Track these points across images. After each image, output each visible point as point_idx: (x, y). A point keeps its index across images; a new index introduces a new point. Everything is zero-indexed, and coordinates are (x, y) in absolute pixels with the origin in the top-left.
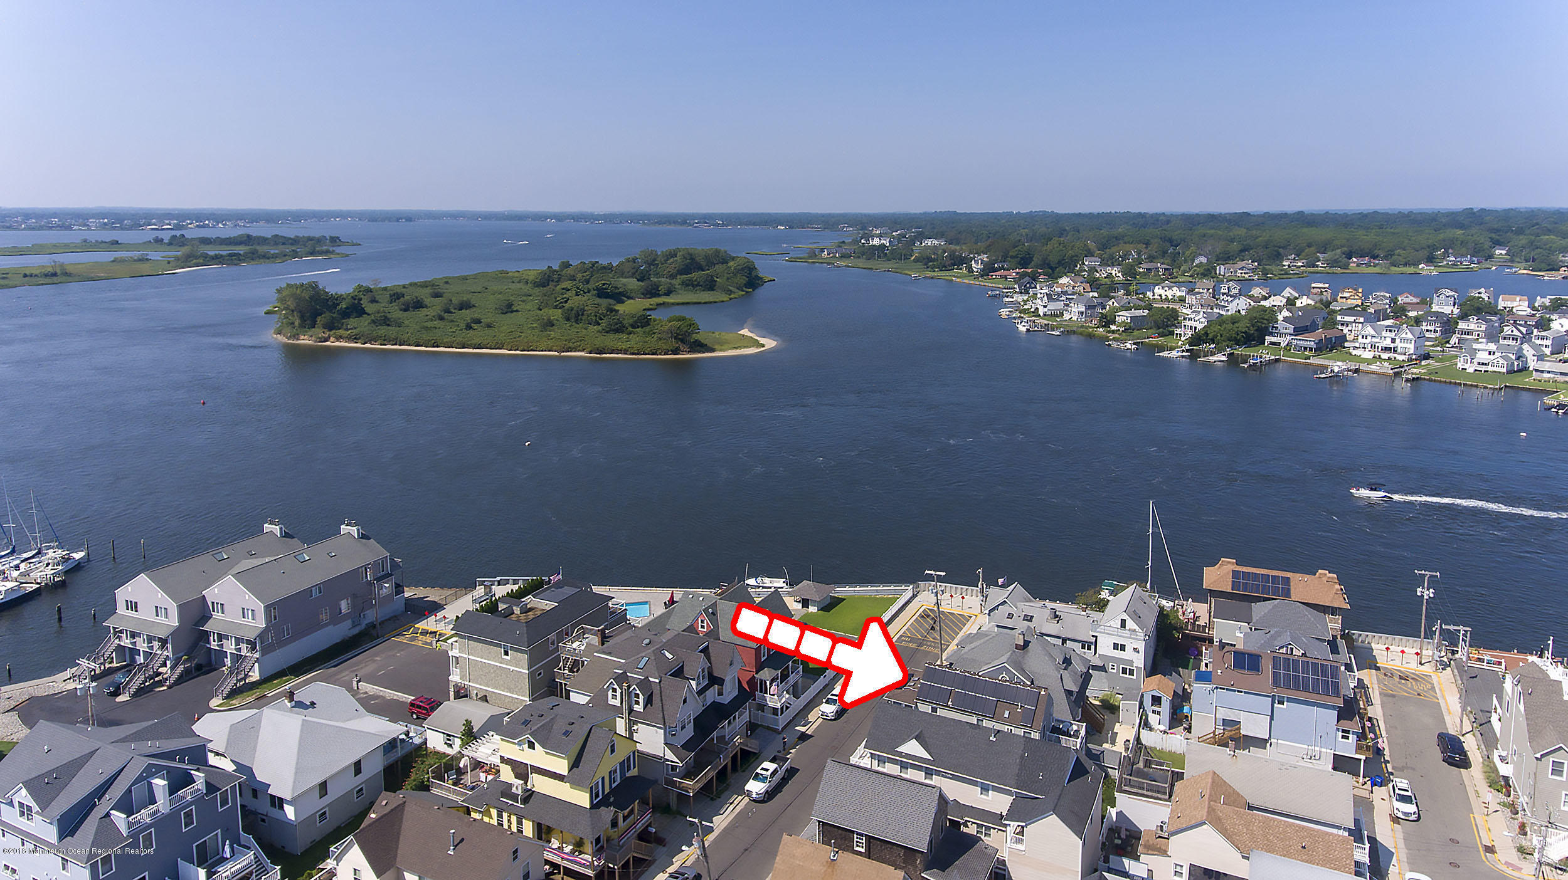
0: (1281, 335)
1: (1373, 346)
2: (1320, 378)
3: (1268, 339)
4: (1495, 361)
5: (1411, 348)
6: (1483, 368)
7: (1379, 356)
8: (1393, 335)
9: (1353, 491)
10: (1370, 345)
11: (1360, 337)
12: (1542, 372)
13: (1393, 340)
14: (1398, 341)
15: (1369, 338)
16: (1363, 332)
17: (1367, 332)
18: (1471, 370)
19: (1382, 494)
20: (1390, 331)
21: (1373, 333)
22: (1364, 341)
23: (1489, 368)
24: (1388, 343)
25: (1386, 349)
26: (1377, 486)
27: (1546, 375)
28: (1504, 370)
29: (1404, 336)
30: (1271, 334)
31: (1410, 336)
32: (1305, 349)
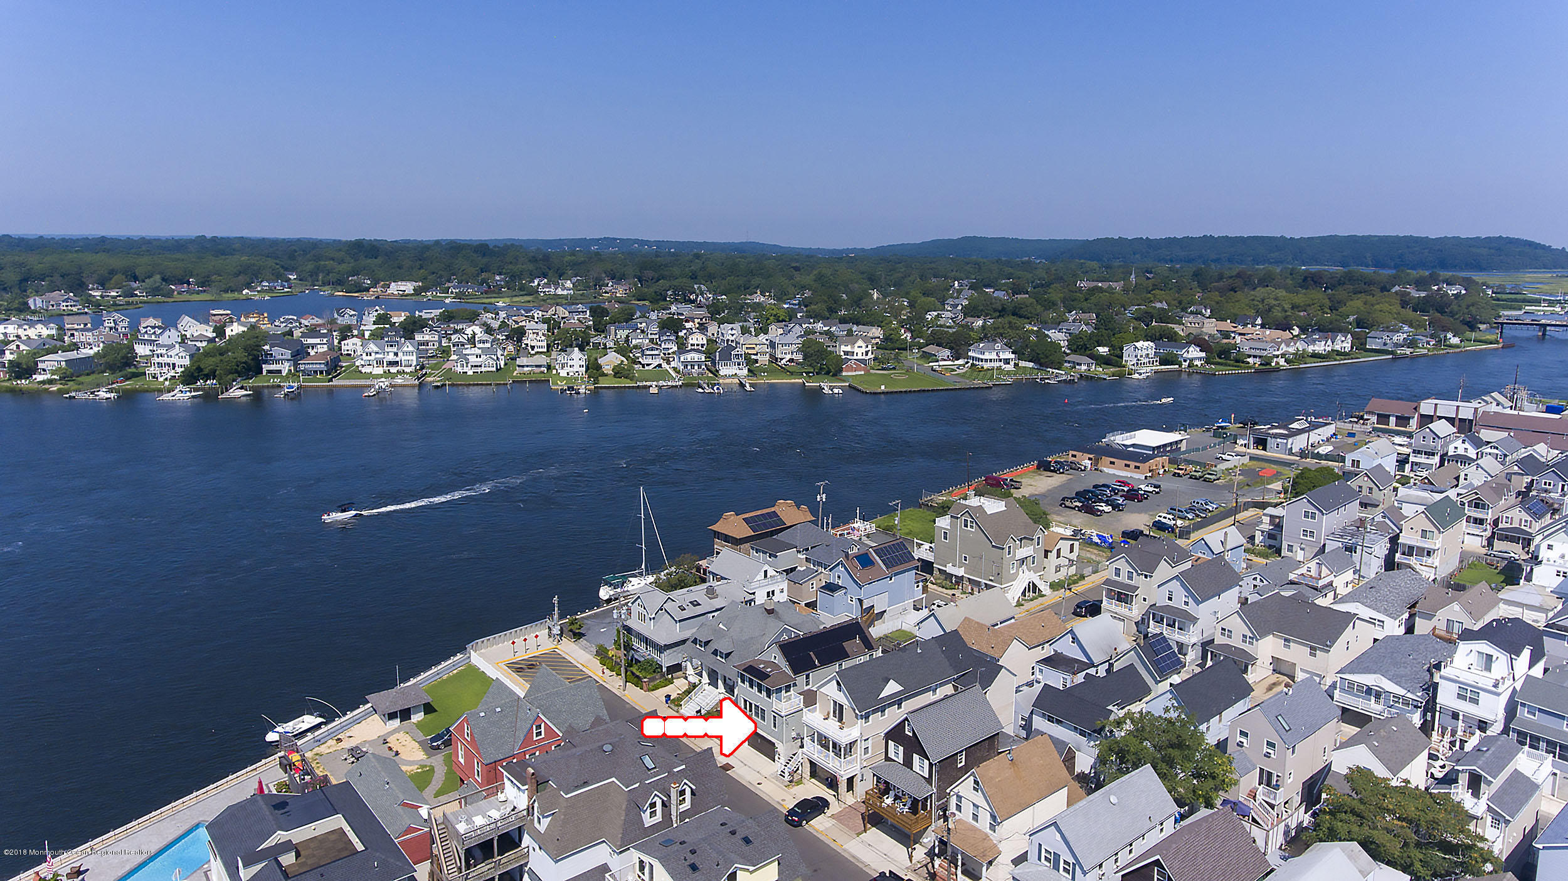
0: (277, 362)
1: (380, 362)
2: (369, 396)
3: (265, 368)
4: (487, 363)
5: (413, 358)
6: (479, 370)
7: (389, 370)
8: (395, 349)
9: (325, 517)
10: (375, 362)
11: (364, 354)
12: (523, 366)
13: (396, 354)
14: (400, 354)
15: (373, 354)
16: (367, 350)
17: (370, 350)
18: (470, 373)
19: (353, 513)
20: (392, 346)
21: (376, 349)
22: (369, 358)
23: (483, 369)
24: (391, 357)
25: (391, 364)
26: (346, 506)
27: (526, 369)
28: (494, 369)
29: (405, 349)
30: (266, 362)
31: (411, 348)
32: (315, 372)
